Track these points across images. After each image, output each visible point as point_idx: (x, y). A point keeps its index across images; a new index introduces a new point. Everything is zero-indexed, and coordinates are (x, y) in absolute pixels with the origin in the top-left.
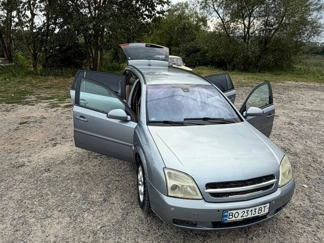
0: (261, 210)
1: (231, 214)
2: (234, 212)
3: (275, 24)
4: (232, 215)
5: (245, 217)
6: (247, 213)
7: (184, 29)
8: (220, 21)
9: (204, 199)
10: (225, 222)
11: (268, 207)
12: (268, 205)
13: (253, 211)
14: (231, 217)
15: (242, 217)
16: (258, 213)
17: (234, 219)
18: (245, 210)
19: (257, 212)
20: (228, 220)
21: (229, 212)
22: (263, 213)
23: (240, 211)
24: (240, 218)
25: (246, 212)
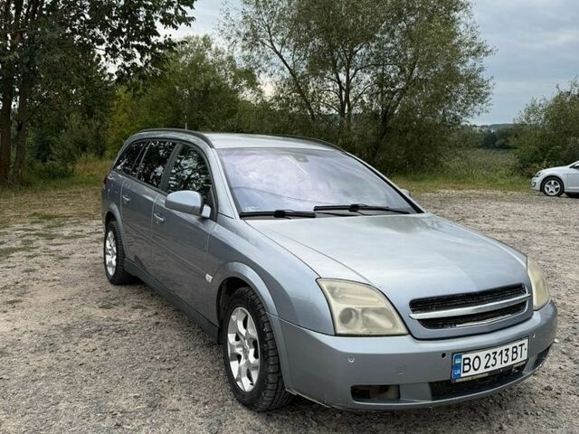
0: (516, 352)
1: (467, 361)
2: (472, 356)
3: (397, 82)
4: (469, 364)
5: (491, 369)
6: (494, 358)
7: (206, 92)
8: (287, 74)
9: (410, 333)
10: (457, 381)
11: (526, 346)
12: (526, 341)
13: (504, 353)
14: (467, 368)
15: (486, 367)
16: (513, 360)
17: (472, 372)
18: (490, 352)
19: (510, 359)
20: (463, 375)
21: (464, 356)
22: (519, 360)
23: (482, 354)
24: (482, 370)
25: (492, 356)
